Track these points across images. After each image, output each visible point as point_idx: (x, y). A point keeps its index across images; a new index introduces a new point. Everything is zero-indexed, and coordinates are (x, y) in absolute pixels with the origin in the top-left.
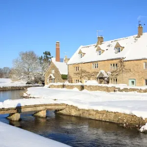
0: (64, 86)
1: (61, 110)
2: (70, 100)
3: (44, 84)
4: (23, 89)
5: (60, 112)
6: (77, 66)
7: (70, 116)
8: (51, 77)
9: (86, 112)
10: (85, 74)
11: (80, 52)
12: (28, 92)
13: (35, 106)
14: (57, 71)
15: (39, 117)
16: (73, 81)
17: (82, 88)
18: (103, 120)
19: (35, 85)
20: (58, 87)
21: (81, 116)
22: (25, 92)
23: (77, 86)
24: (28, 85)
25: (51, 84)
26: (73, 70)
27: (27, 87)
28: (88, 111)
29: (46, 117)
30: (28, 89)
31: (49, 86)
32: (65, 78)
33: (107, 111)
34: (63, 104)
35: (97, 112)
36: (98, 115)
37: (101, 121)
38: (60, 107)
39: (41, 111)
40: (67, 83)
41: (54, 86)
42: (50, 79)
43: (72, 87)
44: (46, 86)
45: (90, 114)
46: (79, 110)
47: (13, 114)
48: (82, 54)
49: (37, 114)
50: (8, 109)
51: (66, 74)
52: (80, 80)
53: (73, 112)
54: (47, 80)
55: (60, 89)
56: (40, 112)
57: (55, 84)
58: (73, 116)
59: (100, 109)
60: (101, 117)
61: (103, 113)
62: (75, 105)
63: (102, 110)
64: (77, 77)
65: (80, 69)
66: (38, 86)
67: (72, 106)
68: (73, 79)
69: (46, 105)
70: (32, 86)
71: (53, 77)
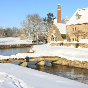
0: (62, 44)
1: (56, 61)
3: (47, 42)
6: (74, 27)
8: (52, 36)
9: (73, 62)
10: (81, 34)
11: (77, 15)
13: (37, 58)
14: (58, 31)
15: (40, 65)
16: (71, 40)
18: (84, 68)
19: (39, 43)
20: (58, 44)
21: (69, 65)
22: (31, 49)
23: (73, 44)
25: (52, 42)
26: (70, 30)
27: (32, 45)
29: (45, 65)
31: (50, 43)
32: (64, 37)
36: (81, 64)
38: (55, 59)
40: (65, 41)
42: (52, 38)
45: (75, 64)
46: (68, 61)
48: (79, 16)
50: (19, 59)
51: (65, 33)
52: (76, 39)
53: (64, 62)
54: (49, 39)
55: (59, 46)
56: (40, 62)
58: (63, 65)
60: (82, 66)
63: (83, 61)
64: (74, 36)
65: (76, 29)
66: (42, 44)
67: (63, 58)
68: (71, 38)
69: (44, 57)
70: (37, 44)
71: (54, 36)
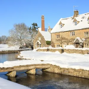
0: (48, 50)
2: (54, 61)
3: (33, 48)
4: (17, 52)
5: (46, 70)
6: (58, 34)
7: (54, 73)
8: (38, 43)
9: (66, 70)
10: (64, 40)
11: (60, 23)
12: (21, 55)
13: (27, 66)
14: (43, 38)
16: (55, 46)
17: (63, 51)
18: (80, 76)
19: (26, 49)
20: (44, 50)
21: (63, 73)
22: (19, 55)
23: (59, 50)
24: (20, 49)
25: (38, 48)
26: (55, 37)
27: (20, 51)
28: (68, 69)
30: (21, 52)
32: (49, 43)
33: (83, 70)
34: (48, 64)
35: (75, 70)
36: (76, 72)
37: (78, 77)
38: (46, 67)
39: (31, 69)
40: (50, 47)
41: (41, 50)
42: (37, 45)
43: (55, 50)
44: (35, 50)
45: (69, 72)
46: (61, 69)
47: (11, 72)
48: (62, 25)
49: (29, 72)
50: (7, 68)
51: (50, 40)
52: (60, 45)
53: (56, 70)
54: (35, 46)
57: (41, 48)
58: (56, 73)
59: (77, 68)
60: (78, 74)
61: (79, 71)
62: (57, 65)
63: (79, 68)
64: (58, 42)
65: (60, 36)
66: (29, 50)
67: (55, 65)
68: (55, 44)
69: (35, 65)
71: (40, 43)
